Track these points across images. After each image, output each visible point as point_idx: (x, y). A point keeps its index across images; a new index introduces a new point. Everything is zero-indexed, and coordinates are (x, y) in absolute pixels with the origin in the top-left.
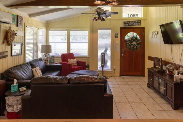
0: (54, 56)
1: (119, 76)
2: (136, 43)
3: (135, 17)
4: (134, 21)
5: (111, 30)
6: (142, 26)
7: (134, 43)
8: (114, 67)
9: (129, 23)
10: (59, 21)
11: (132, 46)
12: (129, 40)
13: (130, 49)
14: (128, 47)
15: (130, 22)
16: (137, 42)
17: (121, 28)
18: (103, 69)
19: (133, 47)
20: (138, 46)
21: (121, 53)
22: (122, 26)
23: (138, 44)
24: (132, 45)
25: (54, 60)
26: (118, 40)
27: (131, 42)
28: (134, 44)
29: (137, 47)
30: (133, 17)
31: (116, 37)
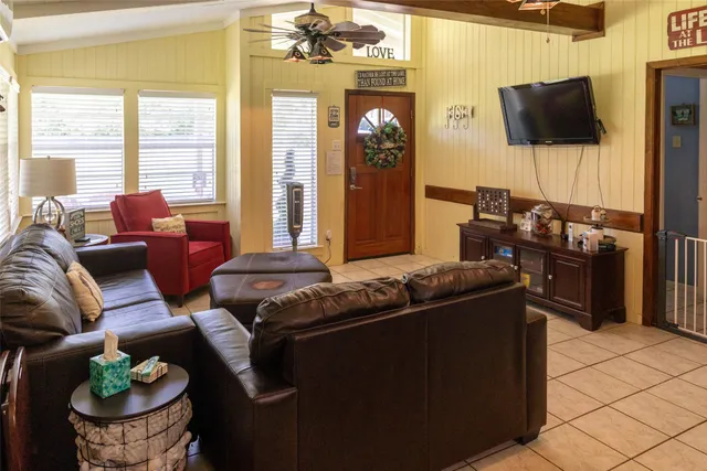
0: (83, 210)
1: (342, 261)
2: (392, 145)
3: (386, 57)
4: (387, 71)
5: (315, 100)
6: (408, 89)
7: (389, 145)
8: (329, 233)
9: (371, 75)
10: (85, 49)
11: (382, 156)
12: (374, 136)
13: (375, 165)
14: (371, 159)
15: (376, 75)
16: (395, 141)
17: (348, 93)
18: (295, 243)
19: (386, 160)
20: (400, 155)
21: (348, 180)
22: (352, 86)
23: (400, 149)
24: (381, 151)
25: (83, 226)
26: (338, 136)
27: (380, 141)
28: (389, 149)
29: (396, 157)
30: (380, 56)
31: (333, 124)
